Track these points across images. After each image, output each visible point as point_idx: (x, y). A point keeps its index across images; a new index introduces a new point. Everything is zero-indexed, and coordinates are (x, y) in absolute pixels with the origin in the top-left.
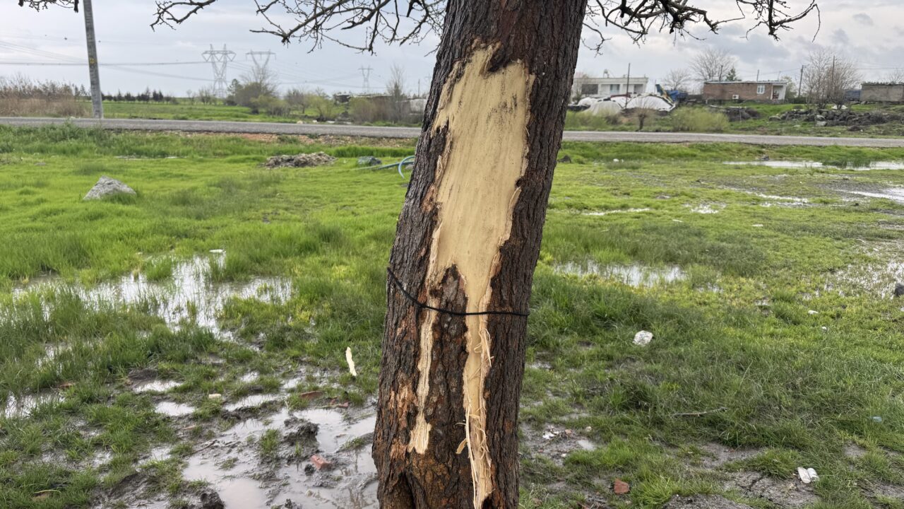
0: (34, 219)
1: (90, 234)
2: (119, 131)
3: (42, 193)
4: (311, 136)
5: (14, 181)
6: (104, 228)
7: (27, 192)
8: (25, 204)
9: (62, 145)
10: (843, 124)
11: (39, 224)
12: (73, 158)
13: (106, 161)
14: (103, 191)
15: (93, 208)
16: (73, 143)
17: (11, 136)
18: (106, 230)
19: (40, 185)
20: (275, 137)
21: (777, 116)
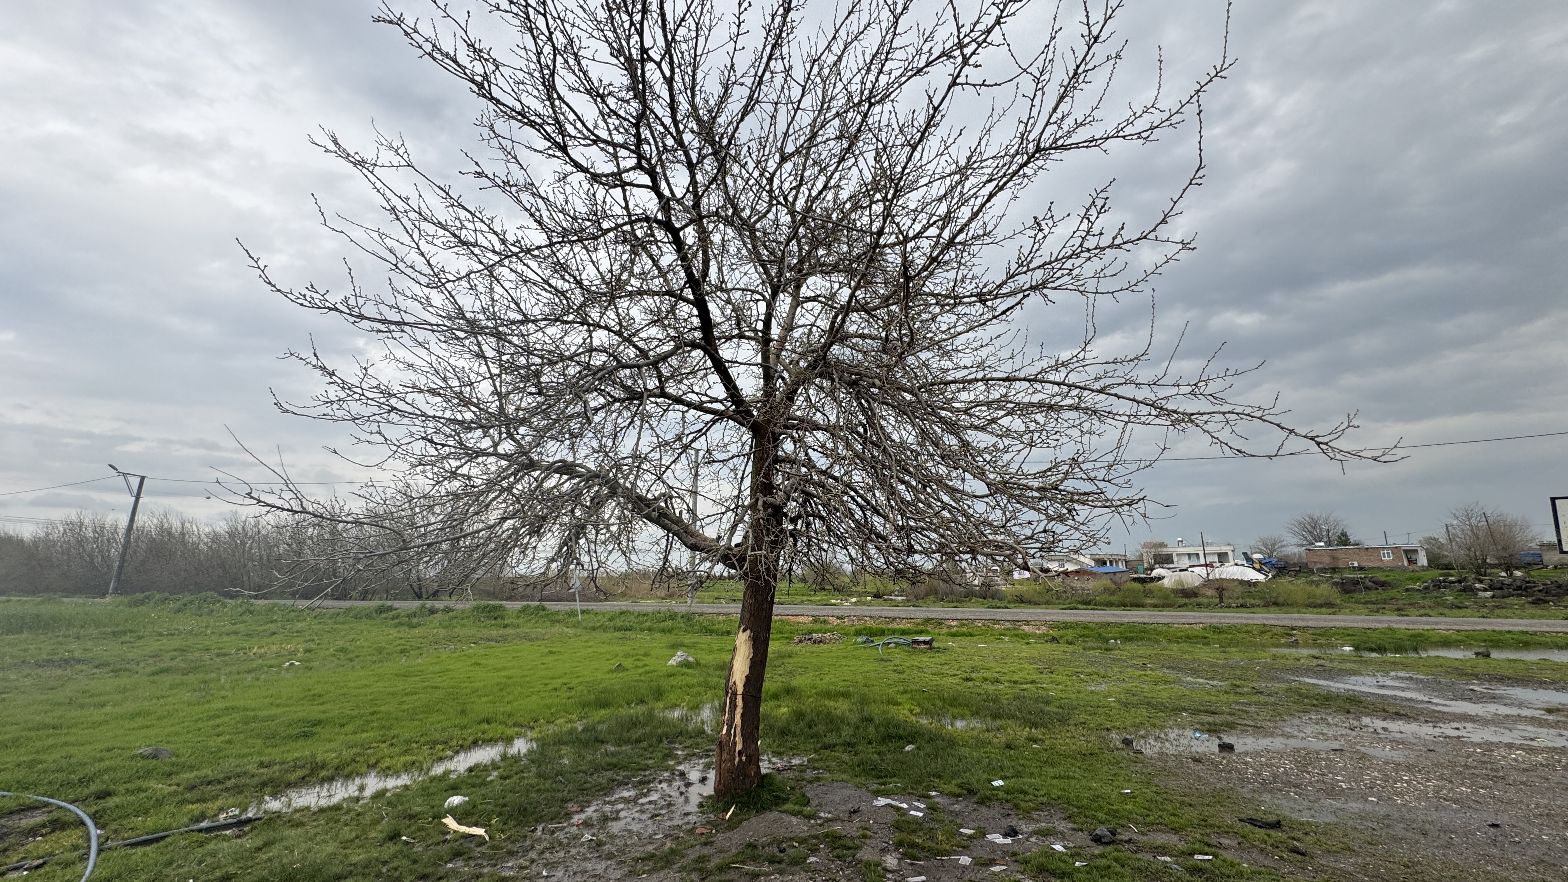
0: (640, 675)
1: (665, 683)
2: (701, 614)
3: (647, 660)
4: (838, 618)
5: (631, 652)
6: (673, 681)
7: (638, 660)
8: (637, 667)
9: (662, 625)
10: (1521, 595)
11: (642, 678)
12: (668, 635)
13: (688, 639)
14: (679, 660)
15: (670, 671)
16: (669, 623)
17: (632, 618)
18: (675, 683)
19: (646, 655)
20: (810, 619)
21: (1417, 585)
